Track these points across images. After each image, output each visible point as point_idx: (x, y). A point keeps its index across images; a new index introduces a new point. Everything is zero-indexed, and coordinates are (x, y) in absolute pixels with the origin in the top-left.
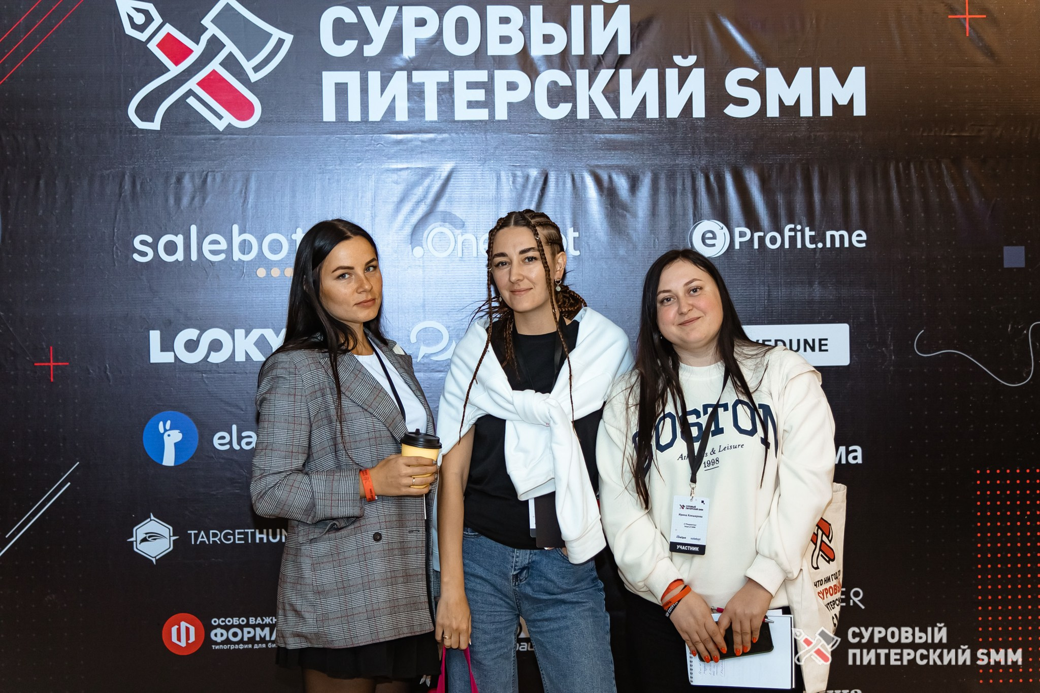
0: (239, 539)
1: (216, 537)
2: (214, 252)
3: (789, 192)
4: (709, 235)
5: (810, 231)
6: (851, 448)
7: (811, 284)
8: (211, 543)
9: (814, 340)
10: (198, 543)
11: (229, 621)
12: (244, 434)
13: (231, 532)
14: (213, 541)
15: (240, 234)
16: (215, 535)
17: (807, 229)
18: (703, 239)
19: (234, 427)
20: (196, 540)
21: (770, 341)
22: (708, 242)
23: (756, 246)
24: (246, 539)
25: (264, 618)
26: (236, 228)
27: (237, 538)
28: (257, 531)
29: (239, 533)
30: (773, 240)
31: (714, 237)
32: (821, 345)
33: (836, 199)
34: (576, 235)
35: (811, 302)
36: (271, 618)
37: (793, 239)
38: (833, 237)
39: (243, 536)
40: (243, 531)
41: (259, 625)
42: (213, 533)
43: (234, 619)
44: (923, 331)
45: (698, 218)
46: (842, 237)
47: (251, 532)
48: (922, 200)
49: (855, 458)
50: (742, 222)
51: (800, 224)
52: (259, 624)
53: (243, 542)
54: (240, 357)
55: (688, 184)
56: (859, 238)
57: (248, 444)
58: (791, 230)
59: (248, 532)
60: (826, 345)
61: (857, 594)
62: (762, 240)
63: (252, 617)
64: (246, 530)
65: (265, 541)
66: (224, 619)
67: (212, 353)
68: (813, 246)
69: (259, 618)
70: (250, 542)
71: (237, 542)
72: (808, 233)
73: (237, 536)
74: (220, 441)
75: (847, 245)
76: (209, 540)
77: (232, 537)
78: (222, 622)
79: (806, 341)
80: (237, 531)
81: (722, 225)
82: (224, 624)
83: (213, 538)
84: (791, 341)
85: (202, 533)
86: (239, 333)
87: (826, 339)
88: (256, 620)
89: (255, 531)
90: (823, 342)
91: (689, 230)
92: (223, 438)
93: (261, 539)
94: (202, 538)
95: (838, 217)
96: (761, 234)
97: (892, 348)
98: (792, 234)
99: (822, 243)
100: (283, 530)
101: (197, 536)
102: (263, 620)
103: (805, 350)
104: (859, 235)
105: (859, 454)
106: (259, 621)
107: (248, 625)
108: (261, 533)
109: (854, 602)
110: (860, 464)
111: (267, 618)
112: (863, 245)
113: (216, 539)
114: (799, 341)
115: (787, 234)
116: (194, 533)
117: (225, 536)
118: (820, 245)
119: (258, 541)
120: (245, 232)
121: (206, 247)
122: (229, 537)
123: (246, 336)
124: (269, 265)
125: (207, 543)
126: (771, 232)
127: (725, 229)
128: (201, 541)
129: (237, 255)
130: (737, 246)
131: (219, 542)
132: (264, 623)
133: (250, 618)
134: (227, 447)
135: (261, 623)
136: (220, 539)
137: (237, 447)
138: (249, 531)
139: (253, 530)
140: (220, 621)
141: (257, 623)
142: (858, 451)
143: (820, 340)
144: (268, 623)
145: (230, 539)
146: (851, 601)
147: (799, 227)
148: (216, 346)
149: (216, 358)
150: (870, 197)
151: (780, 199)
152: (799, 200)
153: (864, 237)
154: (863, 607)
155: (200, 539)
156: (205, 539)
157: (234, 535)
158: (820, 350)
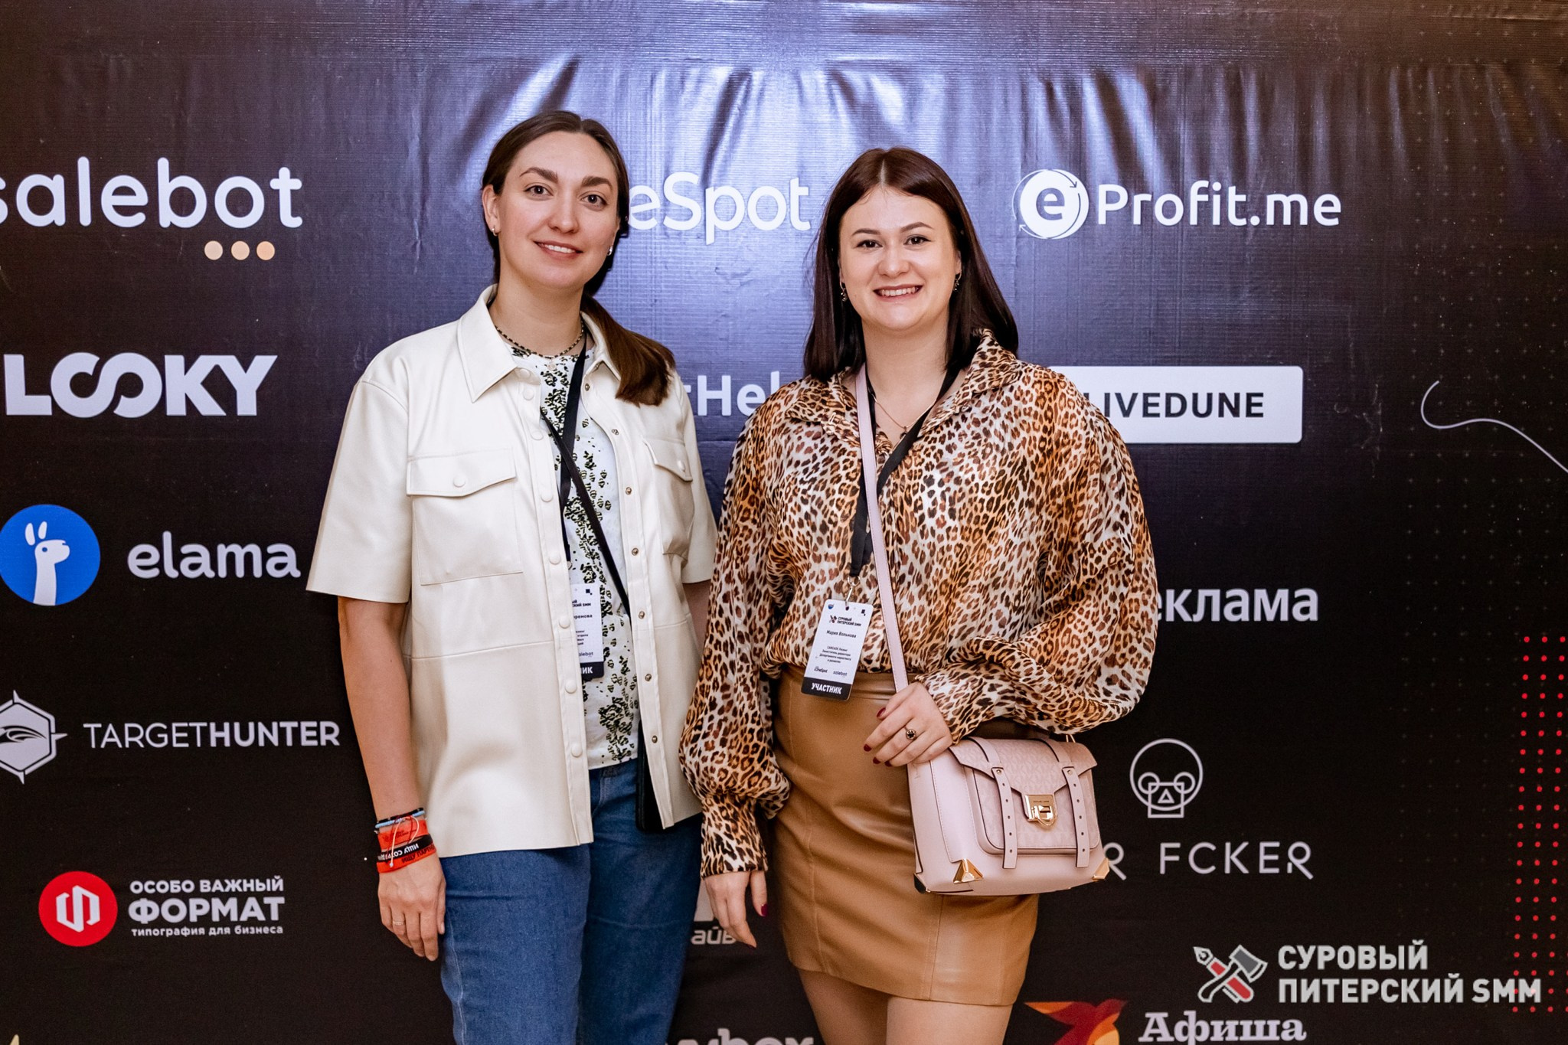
0: (179, 740)
1: (136, 735)
2: (123, 211)
3: (1201, 119)
4: (1051, 198)
5: (1237, 193)
6: (1298, 593)
7: (1235, 292)
8: (127, 746)
9: (1237, 396)
10: (103, 745)
11: (163, 886)
12: (186, 549)
13: (165, 727)
14: (130, 743)
15: (172, 177)
16: (134, 732)
17: (1232, 190)
18: (1040, 204)
19: (167, 537)
20: (99, 740)
21: (1158, 395)
22: (1050, 210)
23: (1137, 219)
24: (191, 739)
25: (227, 881)
26: (163, 165)
27: (175, 737)
28: (213, 725)
29: (179, 730)
30: (1169, 209)
31: (1060, 202)
32: (1249, 405)
33: (1287, 134)
34: (804, 191)
35: (1234, 326)
36: (239, 881)
37: (1205, 209)
38: (1278, 206)
39: (185, 735)
40: (185, 725)
41: (218, 894)
42: (130, 728)
43: (172, 882)
44: (1437, 382)
45: (1030, 167)
46: (1295, 206)
47: (201, 728)
48: (1447, 140)
49: (1305, 611)
50: (1114, 176)
51: (1220, 180)
52: (218, 892)
53: (186, 745)
54: (176, 408)
55: (1015, 100)
56: (1327, 209)
57: (194, 567)
58: (1201, 191)
59: (195, 728)
60: (1260, 405)
61: (1299, 853)
62: (1148, 208)
63: (206, 878)
64: (191, 724)
65: (227, 743)
66: (152, 883)
67: (123, 398)
68: (1243, 222)
69: (218, 882)
70: (199, 745)
71: (175, 745)
72: (1234, 197)
73: (175, 735)
74: (141, 561)
75: (1304, 220)
76: (123, 741)
77: (165, 736)
78: (150, 887)
79: (1223, 397)
80: (174, 725)
81: (1075, 179)
82: (152, 891)
83: (130, 736)
84: (1195, 396)
85: (111, 727)
86: (174, 362)
87: (1261, 395)
88: (212, 886)
89: (209, 725)
90: (1254, 400)
91: (1013, 185)
92: (145, 555)
93: (220, 740)
94: (111, 736)
95: (1291, 171)
96: (1147, 197)
97: (1380, 412)
98: (1205, 198)
99: (1260, 217)
100: (261, 725)
101: (100, 734)
102: (225, 885)
103: (1221, 414)
104: (1328, 204)
105: (1313, 603)
106: (218, 886)
107: (197, 894)
108: (220, 728)
109: (1294, 867)
110: (1314, 622)
111: (233, 881)
112: (1335, 222)
113: (137, 739)
114: (1210, 396)
115: (1195, 198)
116: (96, 729)
117: (154, 734)
118: (1255, 220)
119: (213, 744)
120: (182, 173)
121: (108, 200)
122: (160, 736)
123: (186, 370)
124: (228, 236)
125: (120, 746)
126: (1165, 193)
127: (1081, 188)
128: (107, 743)
129: (167, 217)
130: (1102, 220)
131: (142, 746)
132: (227, 890)
133: (202, 882)
134: (155, 572)
135: (222, 890)
136: (143, 740)
137: (172, 573)
138: (198, 725)
139: (205, 724)
140: (146, 887)
141: (214, 890)
142: (1311, 598)
143: (1249, 396)
144: (233, 890)
145: (162, 740)
146: (1290, 866)
147: (1217, 186)
148: (130, 385)
149: (132, 408)
150: (1351, 131)
151: (1185, 134)
152: (1219, 134)
153: (1337, 208)
154: (1310, 876)
155: (106, 739)
156: (116, 739)
157: (169, 732)
158: (1249, 414)
